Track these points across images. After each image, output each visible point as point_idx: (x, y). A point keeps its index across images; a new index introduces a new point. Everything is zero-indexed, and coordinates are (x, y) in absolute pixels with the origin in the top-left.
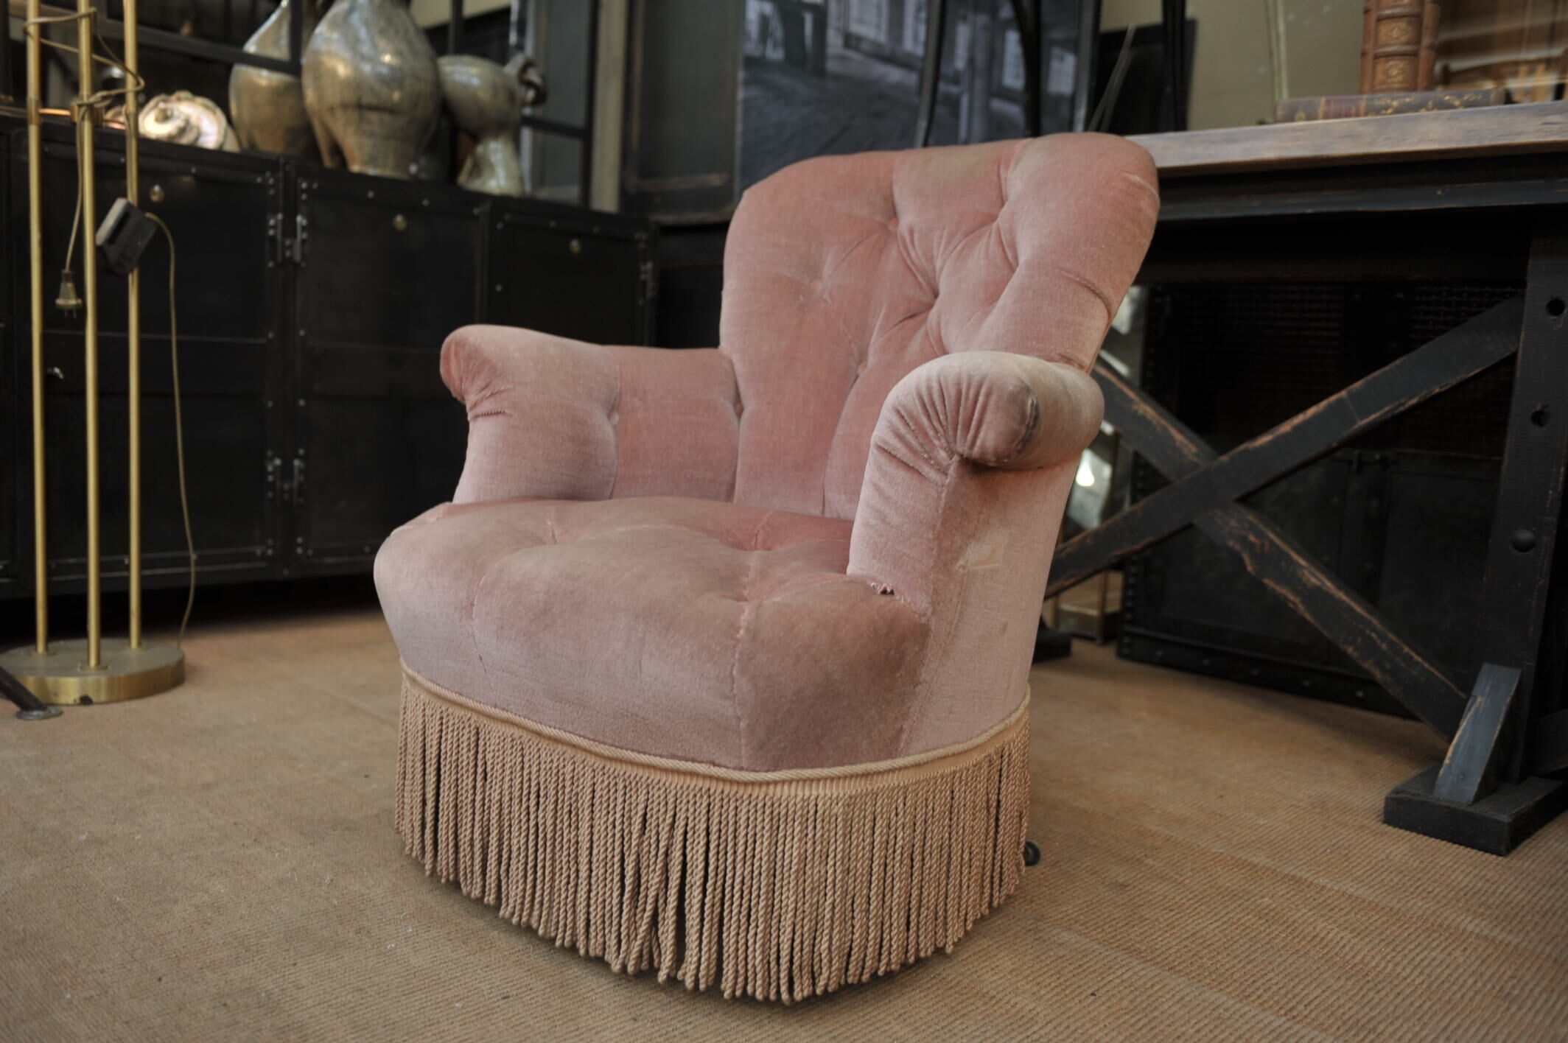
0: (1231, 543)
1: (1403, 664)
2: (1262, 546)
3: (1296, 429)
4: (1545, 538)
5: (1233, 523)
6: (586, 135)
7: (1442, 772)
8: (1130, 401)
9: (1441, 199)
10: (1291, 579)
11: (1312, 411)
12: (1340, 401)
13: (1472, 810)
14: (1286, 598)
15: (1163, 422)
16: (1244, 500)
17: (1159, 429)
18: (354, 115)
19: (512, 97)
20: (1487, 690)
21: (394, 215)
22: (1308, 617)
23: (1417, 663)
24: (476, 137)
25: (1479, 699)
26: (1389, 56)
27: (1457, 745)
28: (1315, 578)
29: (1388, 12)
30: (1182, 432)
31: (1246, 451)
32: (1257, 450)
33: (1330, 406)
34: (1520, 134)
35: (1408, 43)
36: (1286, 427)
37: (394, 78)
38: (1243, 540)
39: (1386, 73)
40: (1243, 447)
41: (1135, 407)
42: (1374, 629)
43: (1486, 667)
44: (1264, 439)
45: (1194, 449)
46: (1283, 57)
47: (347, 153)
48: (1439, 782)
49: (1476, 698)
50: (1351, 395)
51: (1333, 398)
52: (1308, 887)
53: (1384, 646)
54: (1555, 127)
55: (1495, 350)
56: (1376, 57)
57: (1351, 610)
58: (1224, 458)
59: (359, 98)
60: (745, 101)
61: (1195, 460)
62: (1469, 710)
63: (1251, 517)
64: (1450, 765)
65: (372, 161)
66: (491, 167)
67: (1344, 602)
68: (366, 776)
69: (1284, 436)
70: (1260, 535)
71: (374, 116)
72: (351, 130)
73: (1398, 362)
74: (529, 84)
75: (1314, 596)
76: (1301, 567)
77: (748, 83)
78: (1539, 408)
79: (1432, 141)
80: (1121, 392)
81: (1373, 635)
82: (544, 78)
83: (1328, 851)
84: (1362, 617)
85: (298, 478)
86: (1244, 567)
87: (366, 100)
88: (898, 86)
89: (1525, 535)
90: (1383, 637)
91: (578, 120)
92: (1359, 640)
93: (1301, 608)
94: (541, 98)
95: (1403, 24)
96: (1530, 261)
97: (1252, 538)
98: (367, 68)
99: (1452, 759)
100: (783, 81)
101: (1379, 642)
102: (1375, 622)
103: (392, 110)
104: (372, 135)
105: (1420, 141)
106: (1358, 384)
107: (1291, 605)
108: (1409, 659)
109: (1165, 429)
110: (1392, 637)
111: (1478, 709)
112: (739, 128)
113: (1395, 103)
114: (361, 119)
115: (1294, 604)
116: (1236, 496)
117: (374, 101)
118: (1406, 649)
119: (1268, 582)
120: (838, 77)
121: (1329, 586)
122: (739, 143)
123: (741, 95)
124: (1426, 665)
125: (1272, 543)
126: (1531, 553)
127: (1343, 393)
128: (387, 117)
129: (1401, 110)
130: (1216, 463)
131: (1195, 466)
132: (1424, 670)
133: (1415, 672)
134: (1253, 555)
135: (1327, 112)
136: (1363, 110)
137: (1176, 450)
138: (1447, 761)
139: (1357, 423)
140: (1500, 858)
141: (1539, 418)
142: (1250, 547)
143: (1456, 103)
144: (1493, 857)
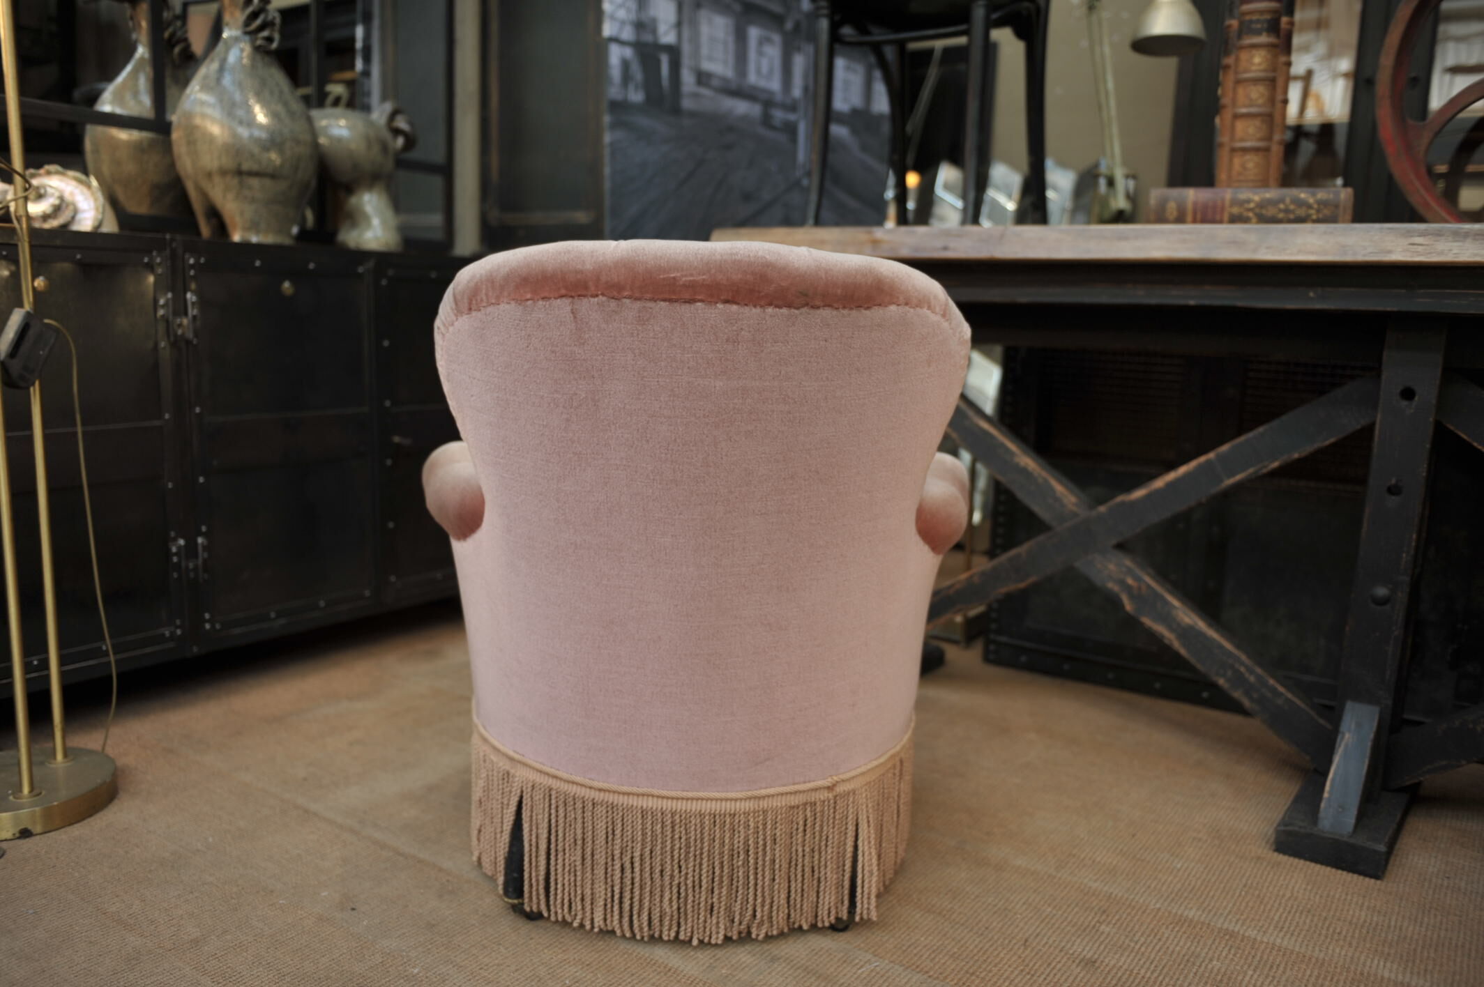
0: (1110, 585)
1: (1269, 695)
2: (1140, 588)
3: (1170, 485)
4: (1400, 594)
5: (1112, 567)
6: (446, 171)
7: (1323, 805)
8: (1012, 454)
9: (1312, 300)
10: (1167, 619)
11: (1182, 470)
12: (1208, 462)
13: (1352, 841)
14: (1163, 636)
15: (1044, 474)
16: (1121, 547)
17: (1040, 480)
18: (235, 181)
19: (385, 148)
20: (1353, 726)
21: (281, 282)
22: (1183, 652)
23: (1282, 694)
24: (350, 188)
25: (1347, 736)
26: (1245, 150)
27: (1333, 780)
28: (1188, 617)
29: (1244, 110)
30: (1061, 482)
31: (1123, 503)
32: (1133, 504)
33: (1200, 466)
34: (1390, 252)
35: (1261, 139)
36: (1159, 483)
37: (274, 142)
38: (1122, 583)
39: (1244, 167)
40: (1121, 498)
41: (1017, 460)
42: (1242, 664)
43: (1349, 705)
44: (1139, 493)
45: (1073, 499)
46: (1113, 112)
47: (227, 220)
48: (1322, 814)
49: (1343, 734)
50: (1218, 456)
51: (1202, 459)
52: (1242, 941)
53: (1252, 679)
54: (1420, 249)
55: (1350, 422)
56: (1233, 150)
57: (1221, 647)
58: (1102, 509)
59: (240, 165)
60: (612, 144)
61: (1075, 509)
62: (1340, 746)
63: (1128, 562)
64: (1329, 799)
65: (254, 226)
66: (367, 218)
67: (1214, 639)
68: (353, 909)
69: (1158, 491)
70: (1137, 579)
71: (255, 182)
72: (230, 196)
73: (1261, 429)
74: (397, 132)
75: (1187, 634)
76: (1175, 607)
77: (614, 126)
78: (1393, 481)
79: (1312, 253)
80: (1002, 445)
81: (1242, 669)
82: (411, 123)
83: (1243, 893)
84: (1230, 652)
85: (202, 555)
86: (1123, 606)
87: (246, 166)
88: (745, 118)
89: (1381, 591)
90: (1252, 672)
91: (438, 157)
92: (1229, 673)
93: (1176, 645)
94: (410, 142)
95: (1257, 122)
96: (1385, 354)
97: (1130, 581)
98: (244, 132)
99: (1330, 792)
100: (644, 121)
101: (1247, 675)
102: (1243, 657)
103: (273, 176)
104: (253, 200)
105: (1300, 252)
106: (1225, 448)
107: (1166, 641)
108: (1274, 691)
109: (1046, 481)
110: (1259, 670)
111: (1346, 746)
112: (607, 171)
113: (1257, 198)
114: (241, 184)
115: (1170, 640)
116: (1114, 541)
117: (255, 167)
118: (1271, 682)
119: (1147, 621)
120: (693, 114)
121: (1201, 625)
122: (607, 185)
123: (607, 138)
124: (1290, 696)
125: (1149, 586)
126: (1387, 607)
127: (1212, 455)
128: (268, 182)
129: (1262, 205)
130: (1094, 513)
131: (1075, 515)
132: (1287, 700)
133: (1280, 702)
134: (1132, 597)
135: (1195, 204)
136: (1227, 203)
137: (1057, 500)
138: (1326, 795)
139: (1222, 481)
140: (1379, 882)
141: (1394, 490)
142: (1128, 589)
143: (1311, 201)
144: (1373, 881)
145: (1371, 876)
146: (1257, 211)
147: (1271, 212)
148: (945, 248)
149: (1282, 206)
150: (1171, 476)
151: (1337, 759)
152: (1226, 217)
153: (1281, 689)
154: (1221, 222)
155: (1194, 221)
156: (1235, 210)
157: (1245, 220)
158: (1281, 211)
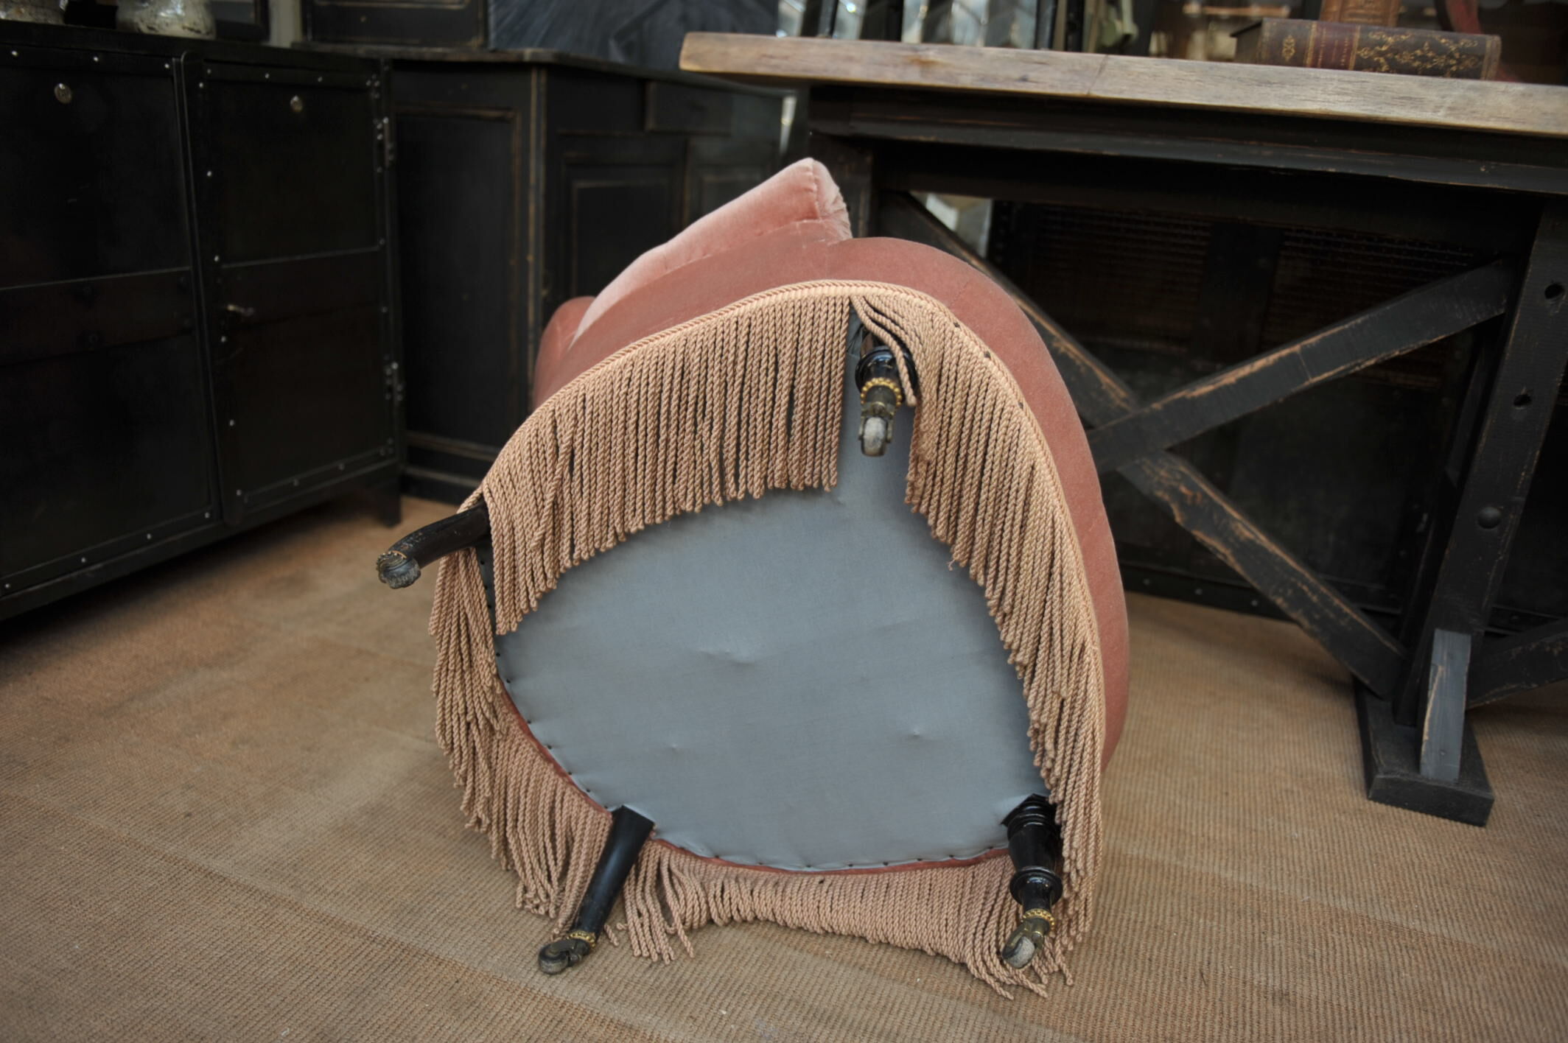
0: (1159, 494)
1: (1332, 616)
2: (1194, 497)
3: (1242, 381)
4: (1511, 517)
5: (1163, 473)
7: (1424, 747)
9: (1483, 176)
10: (1224, 533)
11: (1260, 364)
12: (1292, 356)
14: (1216, 550)
15: (1089, 363)
16: (1171, 450)
17: (1083, 370)
20: (1445, 657)
21: (53, 84)
22: (1238, 568)
23: (1346, 615)
25: (1440, 669)
27: (1431, 720)
28: (1247, 531)
30: (1106, 373)
31: (1183, 400)
32: (1194, 401)
33: (1282, 361)
36: (1230, 378)
38: (1174, 491)
40: (1180, 395)
41: (1055, 344)
42: (1305, 582)
43: (1438, 634)
44: (1204, 389)
45: (1122, 394)
48: (1424, 759)
49: (1436, 667)
50: (1304, 349)
51: (1285, 352)
53: (1315, 599)
57: (1283, 564)
58: (1157, 406)
61: (1124, 405)
62: (1434, 680)
63: (1181, 467)
64: (1429, 742)
67: (1277, 556)
69: (1227, 388)
70: (1192, 487)
73: (1359, 321)
75: (1246, 549)
76: (1234, 520)
78: (1523, 391)
81: (1305, 588)
84: (1294, 570)
86: (1172, 518)
89: (1491, 512)
90: (1315, 591)
92: (1290, 592)
93: (1231, 561)
96: (1537, 242)
97: (1183, 489)
99: (1429, 734)
101: (1310, 594)
102: (1307, 575)
106: (1313, 340)
107: (1220, 557)
108: (1339, 612)
109: (1090, 370)
110: (1323, 589)
111: (1441, 679)
113: (1389, 40)
115: (1224, 555)
116: (1168, 445)
118: (1337, 602)
119: (1199, 535)
121: (1263, 539)
124: (1355, 617)
125: (1205, 495)
126: (1495, 530)
127: (1296, 348)
129: (1395, 50)
130: (1147, 410)
131: (1124, 412)
132: (1352, 620)
133: (1343, 623)
134: (1183, 506)
135: (1317, 41)
136: (1356, 44)
137: (1102, 393)
138: (1425, 737)
139: (1308, 379)
140: (1483, 830)
141: (1523, 400)
142: (1181, 498)
143: (1453, 48)
144: (1477, 828)
145: (1474, 824)
146: (1389, 55)
147: (1405, 58)
148: (1024, 79)
149: (1419, 52)
150: (1245, 370)
151: (1432, 695)
152: (1352, 62)
153: (1346, 609)
154: (1345, 68)
155: (1314, 65)
156: (1364, 53)
157: (1375, 67)
158: (1417, 58)
